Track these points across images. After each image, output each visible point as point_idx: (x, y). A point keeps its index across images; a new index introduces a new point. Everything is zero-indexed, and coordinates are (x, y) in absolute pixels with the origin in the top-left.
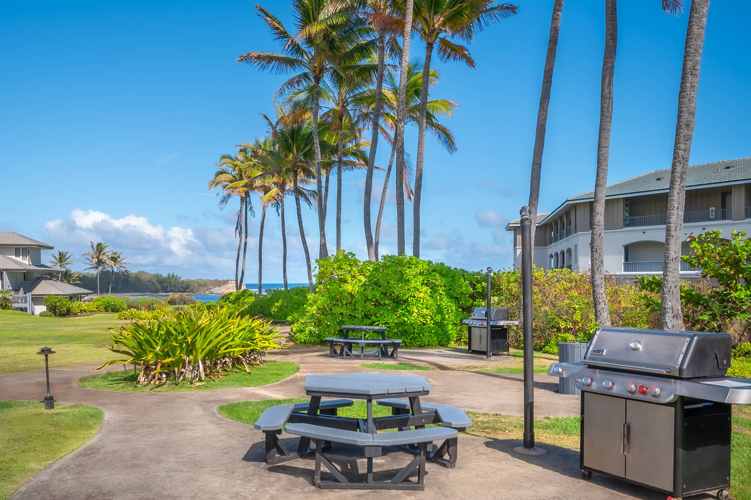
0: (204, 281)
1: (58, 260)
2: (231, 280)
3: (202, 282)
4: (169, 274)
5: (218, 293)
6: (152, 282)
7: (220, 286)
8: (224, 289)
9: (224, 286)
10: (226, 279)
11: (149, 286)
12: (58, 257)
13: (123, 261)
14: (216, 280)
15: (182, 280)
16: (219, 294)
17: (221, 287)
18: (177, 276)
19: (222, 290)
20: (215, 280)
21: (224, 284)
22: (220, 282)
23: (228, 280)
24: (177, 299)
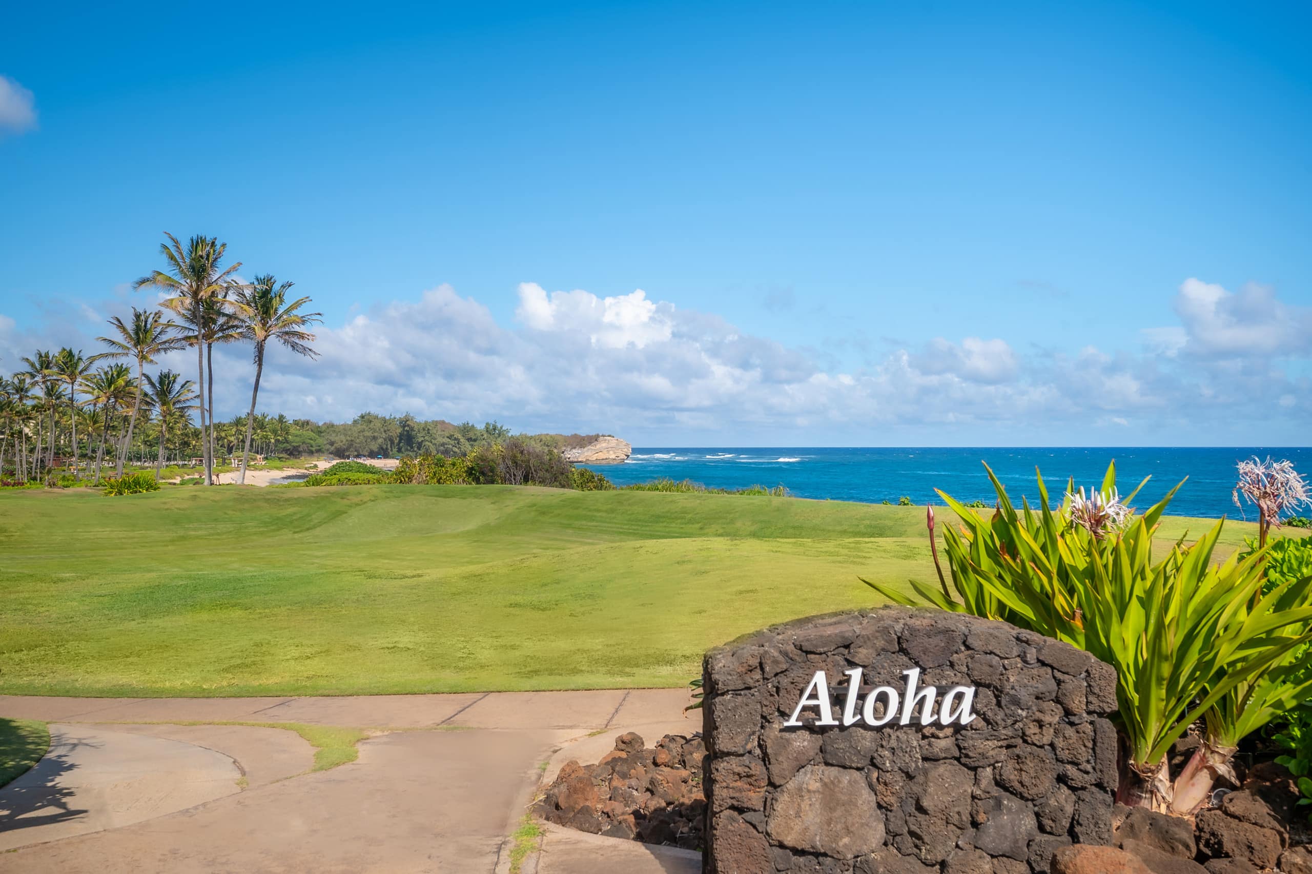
0: (551, 437)
1: (131, 338)
2: (603, 436)
3: (549, 438)
4: (487, 424)
5: (580, 460)
6: (455, 439)
7: (582, 446)
8: (589, 453)
9: (590, 447)
10: (593, 433)
11: (450, 446)
12: (130, 326)
13: (295, 312)
14: (575, 436)
15: (510, 435)
16: (580, 462)
17: (586, 449)
18: (501, 428)
19: (586, 454)
20: (572, 436)
21: (590, 443)
22: (583, 438)
23: (598, 436)
24: (501, 461)
